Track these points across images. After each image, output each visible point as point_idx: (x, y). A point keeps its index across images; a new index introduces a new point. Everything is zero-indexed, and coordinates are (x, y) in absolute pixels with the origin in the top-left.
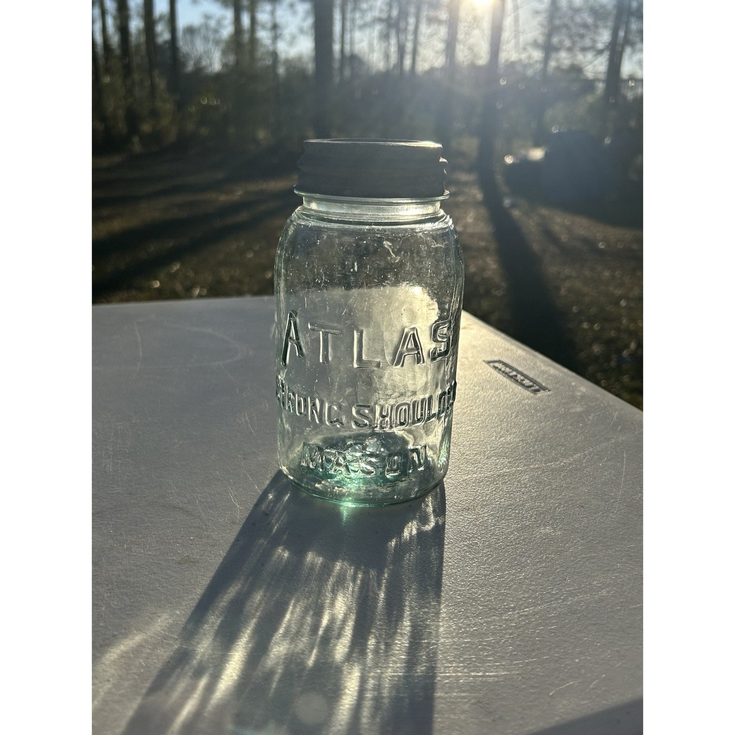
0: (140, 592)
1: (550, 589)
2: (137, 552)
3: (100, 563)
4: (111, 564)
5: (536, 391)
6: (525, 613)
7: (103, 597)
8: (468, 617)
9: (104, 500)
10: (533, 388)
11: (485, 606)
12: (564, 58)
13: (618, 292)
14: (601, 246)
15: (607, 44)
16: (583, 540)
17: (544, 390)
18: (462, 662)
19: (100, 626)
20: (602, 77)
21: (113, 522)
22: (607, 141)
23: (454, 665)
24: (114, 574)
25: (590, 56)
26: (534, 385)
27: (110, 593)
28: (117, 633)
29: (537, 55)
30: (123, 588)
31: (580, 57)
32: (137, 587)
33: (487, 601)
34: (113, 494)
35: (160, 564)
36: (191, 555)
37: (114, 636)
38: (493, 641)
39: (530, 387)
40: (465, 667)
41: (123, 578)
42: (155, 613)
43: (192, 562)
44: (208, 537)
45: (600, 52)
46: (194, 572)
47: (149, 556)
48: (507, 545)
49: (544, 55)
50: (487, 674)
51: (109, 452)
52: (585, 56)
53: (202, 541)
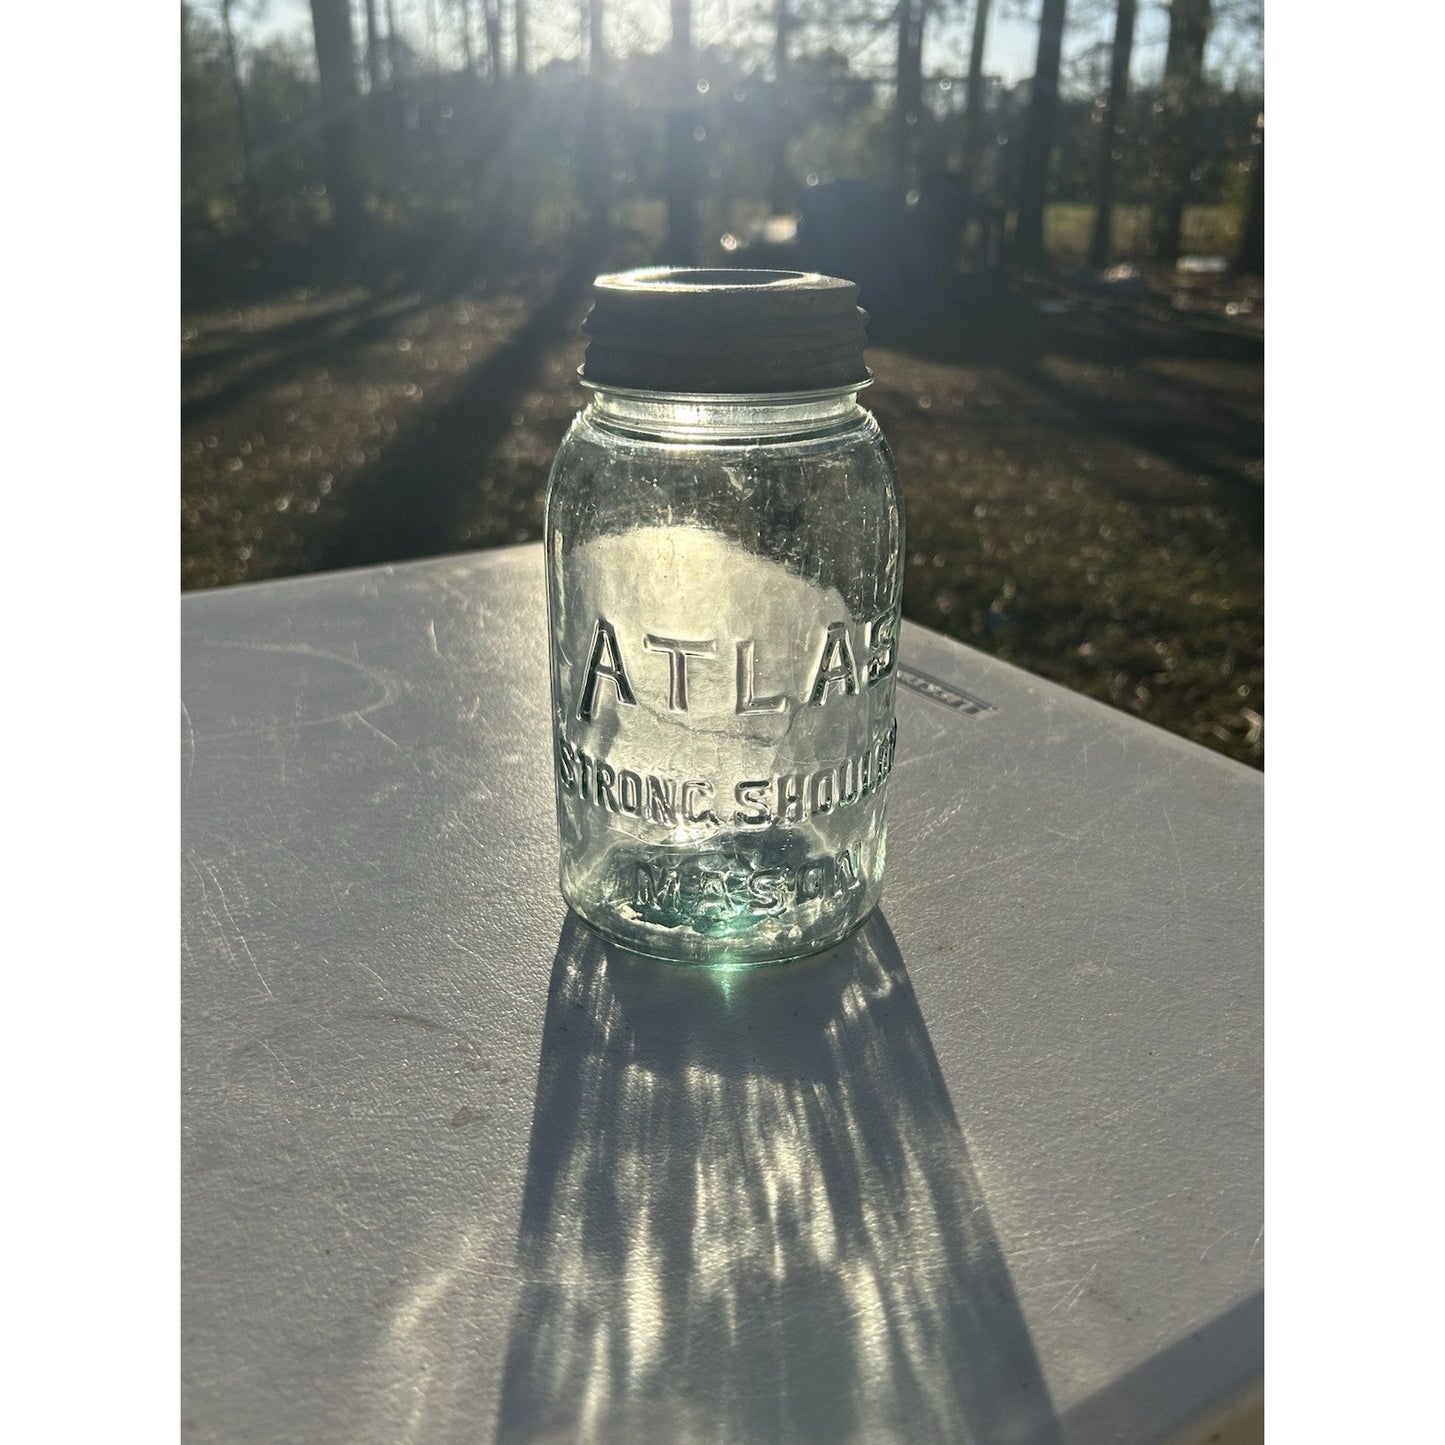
0: (404, 1190)
1: (1132, 1074)
2: (363, 1114)
3: (297, 1147)
4: (322, 1145)
5: (973, 711)
6: (1108, 1123)
7: (336, 1212)
8: (1016, 1145)
9: (249, 1021)
10: (962, 707)
11: (1035, 1121)
12: (813, 39)
13: (968, 491)
14: (924, 404)
15: (893, 9)
16: (1153, 978)
17: (984, 708)
18: (1038, 1226)
19: (358, 1269)
20: (890, 74)
21: (286, 1063)
22: (912, 199)
23: (1026, 1234)
24: (336, 1166)
25: (863, 34)
26: (965, 701)
27: (346, 1202)
28: (396, 1276)
29: (765, 34)
30: (368, 1188)
31: (845, 37)
32: (394, 1182)
33: (1037, 1113)
34: (261, 1006)
35: (417, 1131)
36: (471, 1106)
37: (393, 1282)
38: (1075, 1181)
39: (957, 704)
40: (1045, 1235)
41: (358, 1168)
42: (451, 1228)
43: (477, 1118)
44: (487, 1065)
45: (881, 25)
46: (491, 1137)
47: (389, 1120)
48: (1031, 1007)
49: (776, 34)
50: (1087, 1240)
51: (214, 922)
52: (854, 35)
53: (479, 1076)
